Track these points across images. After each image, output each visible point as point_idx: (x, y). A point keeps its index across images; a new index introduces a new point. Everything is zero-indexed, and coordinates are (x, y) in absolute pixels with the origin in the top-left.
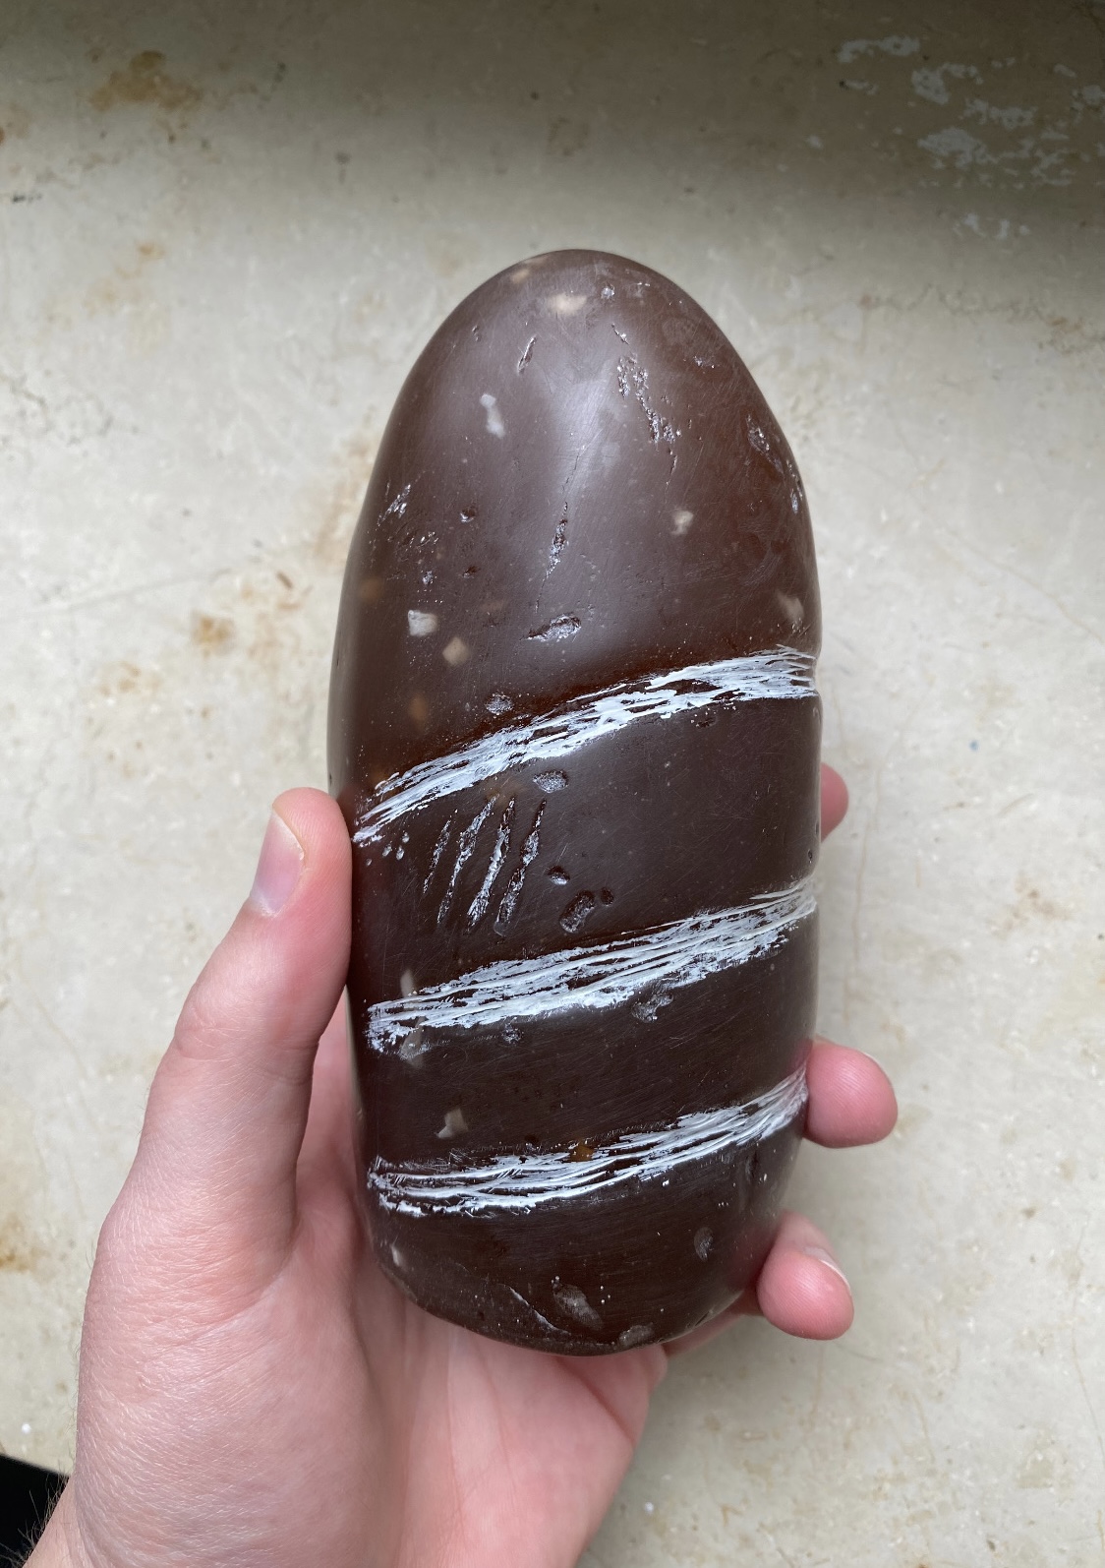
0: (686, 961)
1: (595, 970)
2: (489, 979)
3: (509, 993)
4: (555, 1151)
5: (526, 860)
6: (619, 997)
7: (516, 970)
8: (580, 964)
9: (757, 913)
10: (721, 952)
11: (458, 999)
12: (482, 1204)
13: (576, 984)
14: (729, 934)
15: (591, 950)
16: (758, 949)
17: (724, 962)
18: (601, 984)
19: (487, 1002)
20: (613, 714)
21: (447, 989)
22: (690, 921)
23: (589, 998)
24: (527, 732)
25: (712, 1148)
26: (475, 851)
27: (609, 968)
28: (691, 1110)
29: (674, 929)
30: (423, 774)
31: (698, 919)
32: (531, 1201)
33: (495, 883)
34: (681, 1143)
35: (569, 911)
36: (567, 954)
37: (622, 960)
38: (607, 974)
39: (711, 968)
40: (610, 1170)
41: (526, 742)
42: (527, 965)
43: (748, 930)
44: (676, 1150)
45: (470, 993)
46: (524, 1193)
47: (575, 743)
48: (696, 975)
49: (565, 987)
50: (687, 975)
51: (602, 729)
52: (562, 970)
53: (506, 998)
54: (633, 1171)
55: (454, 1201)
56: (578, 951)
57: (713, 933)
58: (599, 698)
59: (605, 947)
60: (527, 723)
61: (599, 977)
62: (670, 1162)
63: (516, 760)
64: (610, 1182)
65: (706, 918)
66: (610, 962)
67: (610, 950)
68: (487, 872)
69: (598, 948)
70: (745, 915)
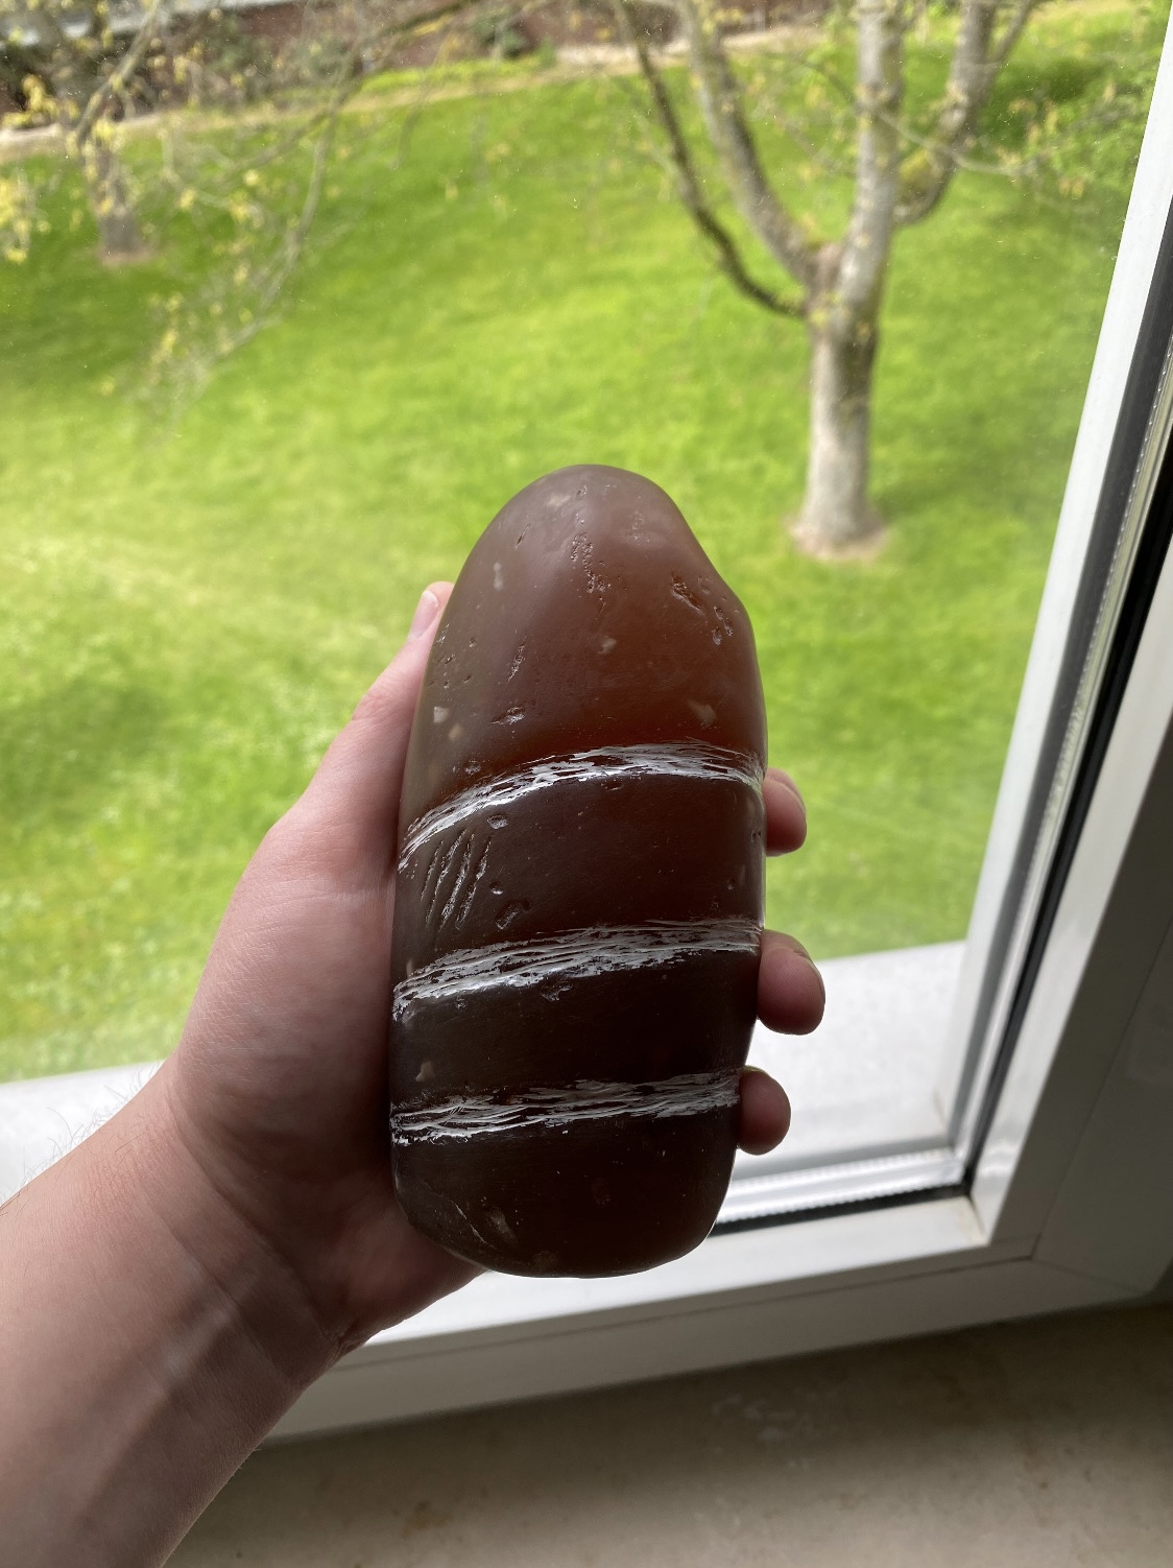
0: (586, 960)
1: (518, 960)
2: (452, 964)
3: (463, 973)
4: (483, 1094)
5: (479, 876)
6: (533, 980)
7: (468, 956)
8: (509, 954)
9: (653, 934)
10: (616, 958)
11: (434, 979)
12: (440, 1135)
13: (506, 968)
14: (624, 945)
15: (515, 944)
16: (651, 961)
17: (617, 965)
18: (522, 971)
19: (450, 980)
20: (545, 777)
22: (589, 931)
23: (512, 980)
24: (489, 788)
25: (607, 1113)
26: (450, 870)
27: (528, 959)
28: (589, 1077)
29: (577, 935)
30: (430, 819)
31: (597, 930)
32: (469, 1133)
33: (459, 892)
35: (500, 915)
36: (500, 946)
37: (538, 954)
38: (526, 963)
39: (606, 968)
40: (523, 1115)
41: (487, 794)
42: (475, 953)
43: (644, 946)
44: (576, 1109)
45: (440, 973)
46: (465, 1127)
47: (516, 794)
48: (592, 971)
49: (497, 971)
50: (584, 970)
51: (535, 786)
52: (496, 958)
53: (461, 977)
54: (541, 1118)
55: (425, 1132)
56: (506, 945)
57: (611, 942)
58: (535, 765)
59: (525, 943)
60: (489, 781)
61: (520, 965)
62: (572, 1117)
63: (479, 807)
64: (523, 1124)
65: (606, 931)
66: (529, 954)
67: (529, 946)
69: (520, 943)
70: (641, 933)
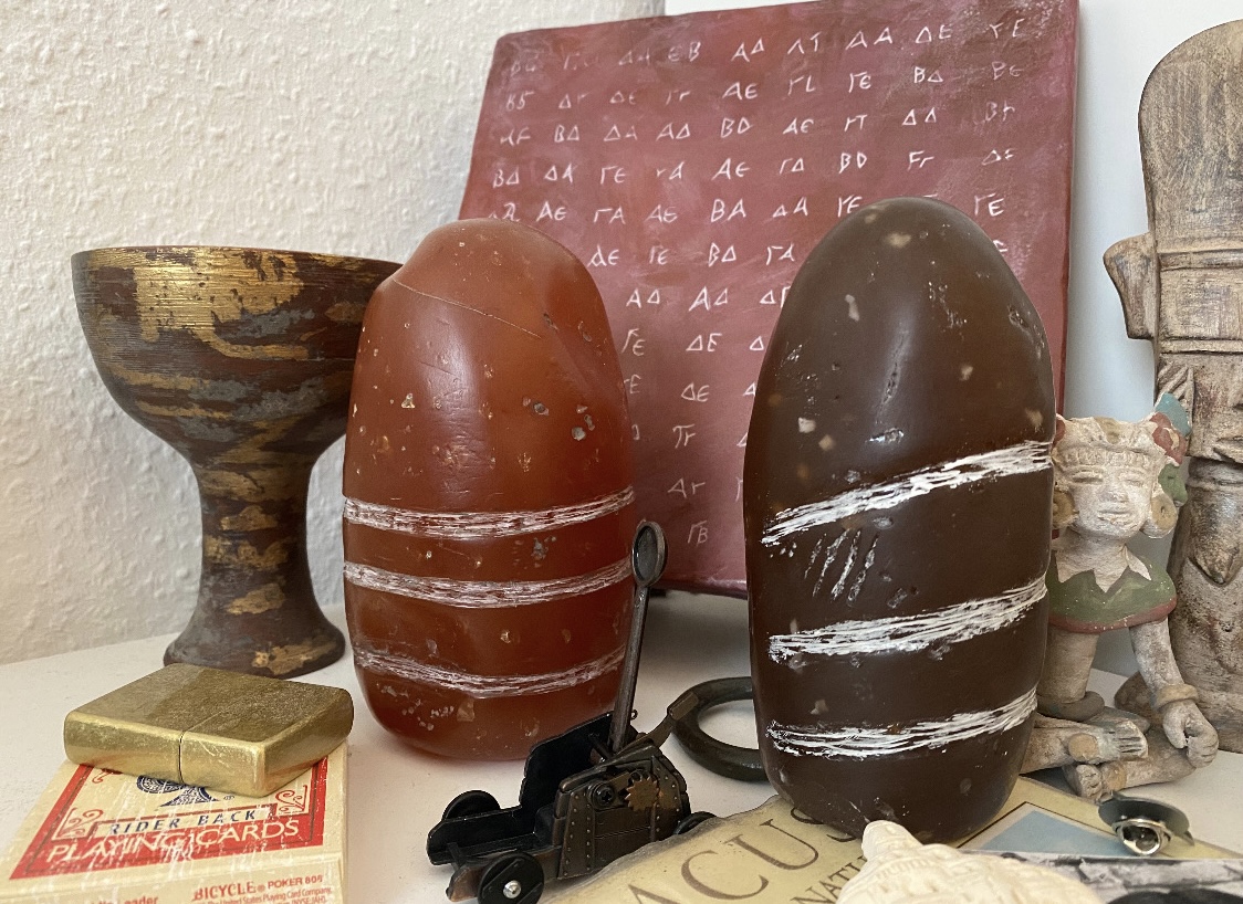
0: (961, 628)
1: (906, 630)
2: (844, 629)
3: (855, 638)
4: (879, 728)
5: (867, 565)
6: (921, 646)
7: (858, 626)
8: (898, 626)
9: (1006, 601)
10: (983, 623)
11: (824, 639)
12: (835, 753)
13: (895, 636)
14: (988, 612)
15: (904, 619)
16: (1006, 622)
17: (984, 629)
18: (909, 638)
19: (841, 642)
20: (921, 484)
21: (818, 633)
22: (964, 605)
23: (901, 645)
24: (869, 492)
25: (973, 733)
26: (836, 558)
27: (914, 629)
28: (961, 711)
29: (954, 610)
30: (805, 511)
31: (969, 604)
32: (864, 754)
33: (848, 576)
34: (954, 729)
35: (892, 595)
36: (890, 620)
37: (922, 625)
38: (912, 633)
39: (977, 632)
40: (911, 742)
41: (868, 498)
42: (866, 624)
43: (1001, 611)
44: (951, 733)
45: (831, 637)
46: (860, 749)
47: (897, 500)
48: (966, 636)
49: (888, 638)
50: (961, 636)
51: (914, 493)
53: (852, 641)
54: (925, 743)
55: (819, 749)
56: (896, 619)
57: (979, 612)
58: (913, 475)
59: (913, 617)
60: (869, 487)
61: (908, 634)
62: (948, 739)
63: (862, 508)
64: (911, 748)
65: (974, 604)
66: (915, 626)
67: (915, 619)
68: (843, 571)
69: (908, 618)
70: (999, 602)
